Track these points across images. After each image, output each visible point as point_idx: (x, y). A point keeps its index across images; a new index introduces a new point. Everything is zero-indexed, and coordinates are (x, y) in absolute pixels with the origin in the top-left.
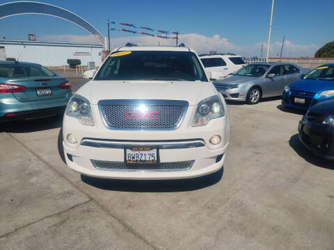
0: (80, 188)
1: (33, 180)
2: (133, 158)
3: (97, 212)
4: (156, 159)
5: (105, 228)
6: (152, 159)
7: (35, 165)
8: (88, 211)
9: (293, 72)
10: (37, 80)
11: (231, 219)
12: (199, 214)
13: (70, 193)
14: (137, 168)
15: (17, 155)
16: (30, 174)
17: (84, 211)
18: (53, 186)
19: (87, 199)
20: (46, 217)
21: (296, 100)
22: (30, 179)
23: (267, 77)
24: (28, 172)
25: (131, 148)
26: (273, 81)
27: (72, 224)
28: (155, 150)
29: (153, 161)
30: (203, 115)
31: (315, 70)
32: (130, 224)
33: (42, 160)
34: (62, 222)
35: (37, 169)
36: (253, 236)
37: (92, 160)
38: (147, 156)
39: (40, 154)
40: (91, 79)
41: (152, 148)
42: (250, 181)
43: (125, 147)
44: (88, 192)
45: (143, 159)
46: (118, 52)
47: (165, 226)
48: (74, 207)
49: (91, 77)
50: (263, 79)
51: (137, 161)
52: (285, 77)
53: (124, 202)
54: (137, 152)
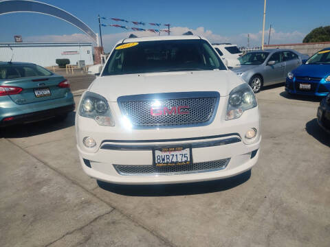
0: (98, 195)
1: (44, 189)
2: (163, 160)
3: (124, 223)
4: (189, 160)
5: (138, 243)
6: (184, 159)
7: (42, 173)
8: (113, 223)
9: (292, 58)
10: (34, 81)
11: (276, 221)
12: (238, 218)
13: (88, 203)
14: (166, 171)
15: (21, 162)
16: (38, 183)
17: (108, 223)
18: (68, 195)
19: (109, 209)
20: (67, 234)
21: (302, 86)
22: (40, 189)
23: (267, 64)
24: (36, 181)
25: (161, 149)
26: (273, 68)
27: (98, 240)
28: (188, 150)
29: (186, 162)
30: (235, 106)
31: (316, 55)
32: (165, 236)
33: (49, 166)
34: (87, 239)
35: (46, 177)
36: (308, 240)
37: (114, 165)
38: (179, 157)
39: (46, 160)
40: (98, 74)
41: (184, 147)
42: (281, 175)
43: (153, 149)
44: (108, 200)
45: (174, 160)
46: (123, 44)
47: (205, 235)
48: (96, 219)
49: (97, 72)
50: (263, 67)
51: (167, 163)
52: (285, 63)
53: (151, 210)
54: (168, 153)
